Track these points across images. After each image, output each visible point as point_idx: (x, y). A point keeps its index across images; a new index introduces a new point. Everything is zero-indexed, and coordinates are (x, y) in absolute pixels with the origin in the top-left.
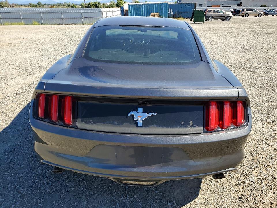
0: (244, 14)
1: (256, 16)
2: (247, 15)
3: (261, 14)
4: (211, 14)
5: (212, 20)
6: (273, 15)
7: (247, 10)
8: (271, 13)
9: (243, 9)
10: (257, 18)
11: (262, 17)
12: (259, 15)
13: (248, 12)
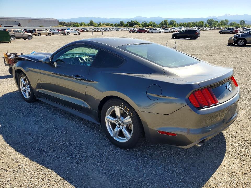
0: (37, 34)
1: (47, 35)
2: (39, 35)
3: (50, 33)
4: (12, 34)
5: (14, 39)
6: (58, 33)
7: (38, 30)
8: (55, 33)
9: (34, 29)
10: (48, 37)
11: (52, 35)
12: (49, 34)
13: (39, 32)
